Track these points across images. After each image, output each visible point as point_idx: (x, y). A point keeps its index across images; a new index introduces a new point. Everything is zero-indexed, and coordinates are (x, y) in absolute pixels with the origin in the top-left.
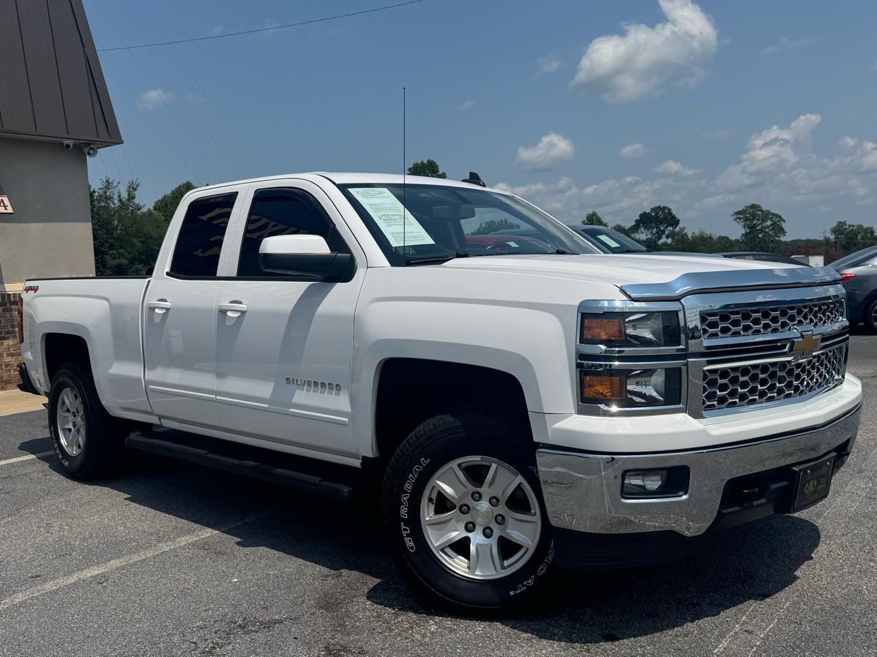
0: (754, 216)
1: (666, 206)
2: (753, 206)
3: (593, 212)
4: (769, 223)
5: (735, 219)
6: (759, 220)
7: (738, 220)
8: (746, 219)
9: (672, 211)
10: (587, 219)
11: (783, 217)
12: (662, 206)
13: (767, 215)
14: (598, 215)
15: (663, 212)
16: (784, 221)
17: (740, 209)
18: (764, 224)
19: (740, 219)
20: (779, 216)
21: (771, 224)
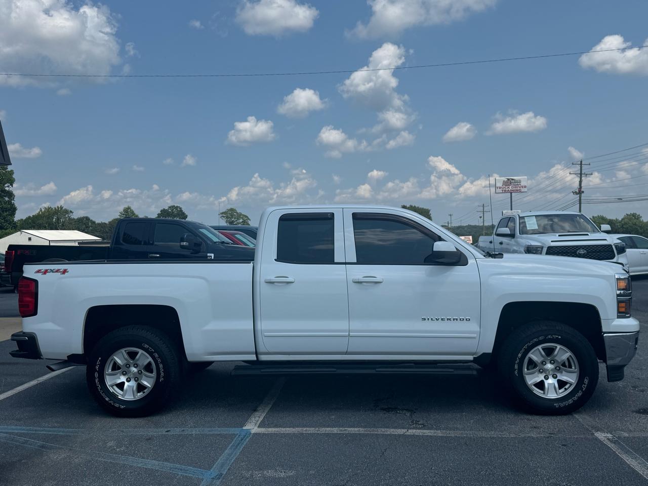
0: (232, 216)
1: (178, 206)
2: (232, 210)
3: (128, 207)
4: (241, 220)
5: (221, 217)
6: (235, 218)
7: (223, 218)
8: (227, 217)
9: (183, 209)
10: (124, 210)
11: (249, 217)
12: (176, 205)
13: (240, 215)
14: (132, 209)
15: (177, 209)
16: (250, 220)
17: (224, 211)
18: (238, 221)
19: (224, 217)
20: (247, 217)
21: (242, 222)
